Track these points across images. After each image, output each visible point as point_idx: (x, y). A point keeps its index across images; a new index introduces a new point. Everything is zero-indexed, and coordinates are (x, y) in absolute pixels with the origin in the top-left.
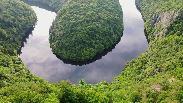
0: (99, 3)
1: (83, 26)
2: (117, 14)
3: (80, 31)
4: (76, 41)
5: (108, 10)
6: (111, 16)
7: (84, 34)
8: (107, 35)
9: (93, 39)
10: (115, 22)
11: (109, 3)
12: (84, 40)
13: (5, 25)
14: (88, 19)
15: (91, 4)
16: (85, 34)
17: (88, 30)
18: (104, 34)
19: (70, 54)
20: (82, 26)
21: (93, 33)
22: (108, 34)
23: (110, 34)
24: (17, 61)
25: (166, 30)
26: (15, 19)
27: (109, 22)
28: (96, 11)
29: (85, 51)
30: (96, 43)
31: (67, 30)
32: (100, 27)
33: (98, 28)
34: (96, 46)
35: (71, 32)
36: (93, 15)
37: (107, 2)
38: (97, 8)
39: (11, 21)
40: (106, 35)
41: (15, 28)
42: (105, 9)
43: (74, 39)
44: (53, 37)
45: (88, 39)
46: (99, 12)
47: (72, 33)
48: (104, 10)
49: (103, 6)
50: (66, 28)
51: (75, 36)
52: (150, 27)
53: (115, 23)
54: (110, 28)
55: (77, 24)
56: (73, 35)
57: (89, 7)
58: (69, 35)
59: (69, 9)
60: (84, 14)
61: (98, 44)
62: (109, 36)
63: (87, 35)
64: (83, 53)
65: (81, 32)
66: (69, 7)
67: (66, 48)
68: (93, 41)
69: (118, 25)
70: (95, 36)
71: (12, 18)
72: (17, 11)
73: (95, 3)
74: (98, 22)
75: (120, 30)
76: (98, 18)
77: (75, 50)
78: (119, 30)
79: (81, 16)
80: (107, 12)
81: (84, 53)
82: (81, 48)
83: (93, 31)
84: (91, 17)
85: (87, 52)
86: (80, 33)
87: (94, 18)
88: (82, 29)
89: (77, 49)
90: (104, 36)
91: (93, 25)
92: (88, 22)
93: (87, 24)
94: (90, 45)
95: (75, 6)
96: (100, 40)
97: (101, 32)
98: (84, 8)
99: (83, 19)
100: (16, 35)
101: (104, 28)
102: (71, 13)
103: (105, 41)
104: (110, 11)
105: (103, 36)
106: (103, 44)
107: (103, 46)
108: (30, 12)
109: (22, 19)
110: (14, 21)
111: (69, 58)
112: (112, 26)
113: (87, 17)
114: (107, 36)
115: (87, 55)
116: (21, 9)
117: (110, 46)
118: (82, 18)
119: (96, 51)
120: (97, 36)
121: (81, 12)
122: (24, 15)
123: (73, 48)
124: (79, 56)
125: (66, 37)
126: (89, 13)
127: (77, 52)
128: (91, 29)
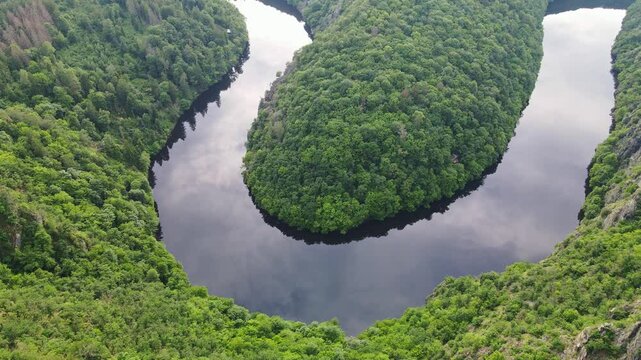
0: (443, 37)
1: (347, 118)
2: (496, 90)
3: (333, 137)
4: (311, 166)
5: (466, 71)
6: (464, 97)
7: (340, 148)
8: (422, 163)
9: (367, 168)
10: (475, 120)
11: (485, 43)
12: (336, 169)
13: (147, 69)
14: (373, 97)
15: (409, 43)
16: (344, 147)
17: (357, 136)
18: (412, 160)
19: (283, 200)
20: (344, 118)
21: (372, 149)
22: (425, 160)
23: (435, 165)
24: (136, 188)
25: (632, 202)
26: (177, 54)
27: (447, 119)
28: (414, 72)
29: (327, 205)
30: (372, 185)
31: (297, 121)
32: (403, 133)
33: (396, 134)
34: (372, 195)
35: (308, 132)
36: (397, 84)
37: (477, 37)
38: (423, 60)
39: (162, 60)
40: (417, 164)
41: (166, 83)
42: (458, 65)
43: (306, 155)
44: (256, 134)
45: (349, 167)
46: (426, 75)
47: (307, 138)
48: (450, 67)
49: (454, 52)
50: (298, 114)
51: (313, 148)
52: (610, 163)
53: (471, 125)
54: (440, 140)
55: (333, 108)
56: (308, 145)
57: (396, 54)
58: (298, 141)
59: (330, 48)
60: (368, 78)
61: (379, 190)
62: (429, 167)
63: (349, 154)
64: (319, 210)
65: (335, 140)
66: (330, 42)
67: (276, 178)
68: (366, 176)
69: (479, 134)
70: (378, 163)
71: (169, 51)
72: (192, 26)
73: (425, 39)
74: (403, 115)
75: (483, 154)
76: (410, 98)
77: (300, 195)
78: (478, 151)
79: (356, 84)
80: (462, 77)
81: (323, 211)
82: (319, 192)
83: (374, 144)
84: (387, 90)
85: (333, 210)
86: (331, 140)
87: (395, 96)
88: (341, 131)
89: (306, 192)
90: (410, 166)
91: (383, 123)
92: (370, 107)
93: (363, 116)
94: (351, 187)
95: (351, 41)
96: (388, 178)
97: (400, 150)
98: (375, 56)
99: (357, 95)
100: (165, 104)
101: (417, 137)
102: (327, 67)
103: (407, 184)
104: (473, 76)
105: (407, 166)
106: (399, 191)
107: (398, 198)
108: (229, 31)
109: (195, 53)
110: (173, 58)
111: (276, 214)
112: (455, 133)
113: (375, 89)
114: (421, 169)
115: (332, 219)
116: (206, 22)
117: (425, 201)
118: (355, 91)
119: (363, 212)
120: (385, 164)
121: (362, 67)
122: (207, 41)
123: (294, 187)
124: (305, 217)
125: (289, 144)
126: (385, 76)
127: (303, 200)
128: (369, 137)
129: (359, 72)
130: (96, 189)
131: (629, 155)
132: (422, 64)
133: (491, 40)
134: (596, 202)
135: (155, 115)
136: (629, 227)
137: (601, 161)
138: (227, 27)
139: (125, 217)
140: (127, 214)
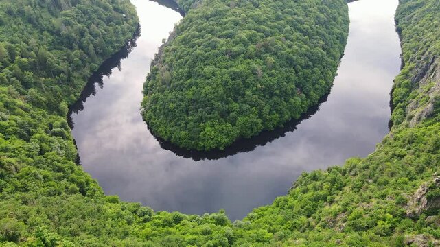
0: (281, 8)
1: (218, 65)
2: (322, 43)
3: (208, 78)
4: (194, 101)
5: (300, 30)
6: (300, 47)
7: (215, 86)
8: (276, 94)
9: (236, 100)
10: (310, 63)
11: (311, 12)
12: (213, 101)
13: (62, 43)
14: (236, 49)
15: (257, 12)
16: (217, 85)
17: (227, 77)
18: (268, 92)
19: (174, 128)
20: (215, 65)
21: (238, 86)
22: (278, 92)
23: (285, 95)
25: (430, 105)
26: (85, 31)
27: (290, 63)
28: (264, 31)
29: (208, 129)
30: (240, 112)
31: (180, 70)
32: (260, 73)
33: (255, 74)
34: (241, 120)
35: (189, 77)
36: (252, 40)
37: (305, 8)
38: (269, 23)
39: (73, 35)
40: (272, 95)
41: (78, 52)
42: (294, 26)
43: (190, 93)
44: (150, 83)
45: (222, 100)
46: (272, 34)
47: (189, 81)
48: (288, 27)
49: (290, 18)
50: (181, 65)
51: (194, 87)
52: (406, 87)
53: (307, 67)
54: (287, 77)
55: (207, 58)
56: (190, 86)
57: (250, 20)
58: (183, 84)
59: (201, 18)
60: (231, 36)
61: (246, 116)
62: (280, 97)
63: (221, 90)
64: (202, 133)
65: (210, 81)
66: (200, 14)
67: (167, 113)
68: (236, 105)
69: (313, 72)
70: (243, 95)
71: (79, 28)
72: (96, 12)
73: (269, 9)
74: (259, 60)
75: (317, 86)
76: (262, 49)
77: (187, 123)
78: (314, 84)
79: (222, 41)
80: (297, 34)
81: (205, 134)
82: (201, 120)
83: (239, 82)
84: (245, 44)
85: (213, 132)
86: (207, 81)
87: (252, 48)
88: (214, 74)
89: (192, 120)
90: (267, 96)
91: (244, 66)
92: (234, 56)
93: (230, 63)
94: (225, 114)
95: (216, 12)
96: (252, 106)
97: (259, 85)
98: (234, 21)
99: (224, 48)
100: (77, 67)
101: (270, 75)
102: (200, 31)
103: (266, 109)
104: (305, 34)
105: (264, 97)
106: (260, 116)
107: (260, 121)
108: (124, 16)
109: (100, 30)
110: (82, 34)
111: (169, 139)
112: (297, 72)
113: (236, 43)
114: (275, 98)
115: (212, 139)
116: (106, 8)
117: (279, 122)
118: (222, 46)
119: (236, 132)
120: (249, 96)
121: (225, 29)
122: (108, 22)
123: (182, 117)
124: (192, 139)
125: (175, 87)
126: (243, 34)
127: (189, 126)
128: (235, 77)
129: (224, 32)
130: (23, 128)
131: (418, 80)
132: (268, 26)
133: (315, 9)
134: (400, 113)
135: (69, 75)
136: (431, 122)
137: (399, 86)
138: (123, 13)
139: (48, 148)
140: (50, 146)
